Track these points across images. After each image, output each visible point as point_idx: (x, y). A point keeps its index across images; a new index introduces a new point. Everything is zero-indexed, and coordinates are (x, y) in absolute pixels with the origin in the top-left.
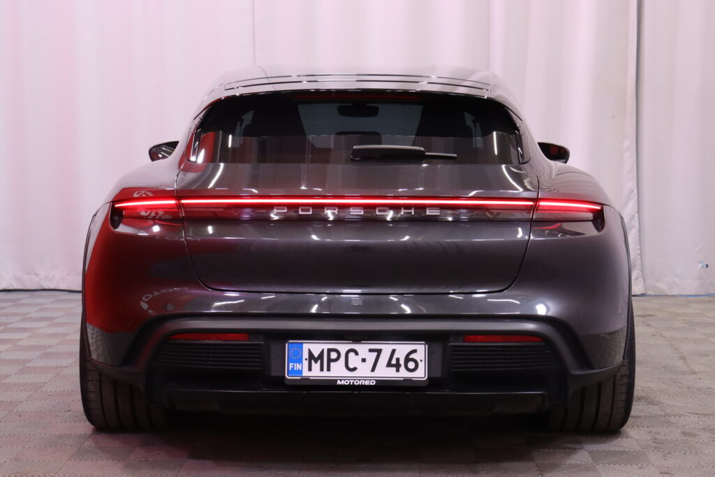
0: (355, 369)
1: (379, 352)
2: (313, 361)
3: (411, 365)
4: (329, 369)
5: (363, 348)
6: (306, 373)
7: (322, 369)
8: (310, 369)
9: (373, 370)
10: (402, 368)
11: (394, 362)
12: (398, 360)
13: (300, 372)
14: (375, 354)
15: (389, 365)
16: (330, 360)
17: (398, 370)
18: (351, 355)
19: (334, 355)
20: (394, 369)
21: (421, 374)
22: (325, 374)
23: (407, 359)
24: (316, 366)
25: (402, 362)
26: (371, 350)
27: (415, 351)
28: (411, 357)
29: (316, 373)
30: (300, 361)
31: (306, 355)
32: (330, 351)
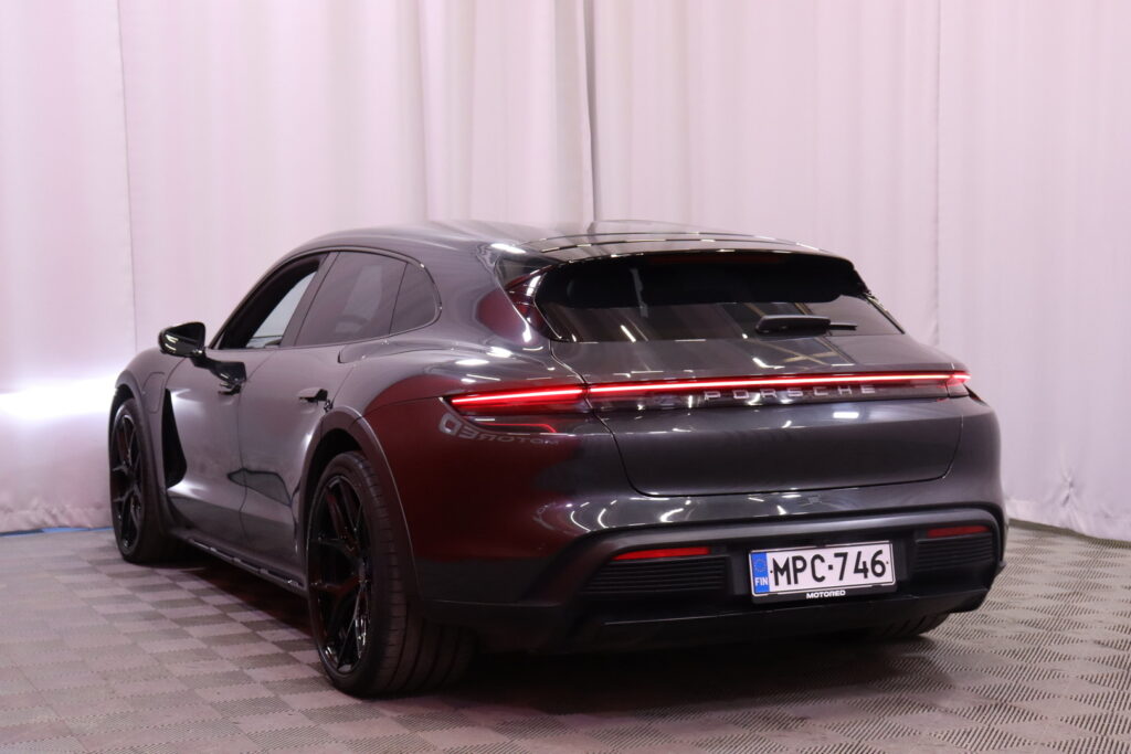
0: (822, 579)
1: (844, 555)
2: (779, 574)
3: (878, 569)
4: (796, 582)
5: (828, 553)
6: (773, 588)
7: (789, 582)
8: (777, 583)
9: (841, 578)
10: (870, 574)
11: (861, 567)
12: (864, 563)
13: (767, 587)
14: (841, 559)
15: (857, 570)
16: (797, 571)
17: (866, 576)
18: (817, 562)
19: (799, 564)
20: (862, 575)
21: (888, 578)
22: (793, 587)
23: (874, 563)
24: (783, 579)
25: (869, 566)
26: (837, 555)
27: (880, 552)
28: (878, 559)
29: (783, 587)
30: (765, 574)
31: (770, 567)
32: (795, 559)
